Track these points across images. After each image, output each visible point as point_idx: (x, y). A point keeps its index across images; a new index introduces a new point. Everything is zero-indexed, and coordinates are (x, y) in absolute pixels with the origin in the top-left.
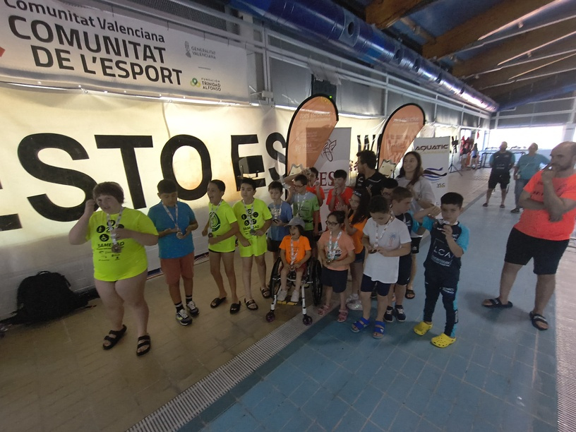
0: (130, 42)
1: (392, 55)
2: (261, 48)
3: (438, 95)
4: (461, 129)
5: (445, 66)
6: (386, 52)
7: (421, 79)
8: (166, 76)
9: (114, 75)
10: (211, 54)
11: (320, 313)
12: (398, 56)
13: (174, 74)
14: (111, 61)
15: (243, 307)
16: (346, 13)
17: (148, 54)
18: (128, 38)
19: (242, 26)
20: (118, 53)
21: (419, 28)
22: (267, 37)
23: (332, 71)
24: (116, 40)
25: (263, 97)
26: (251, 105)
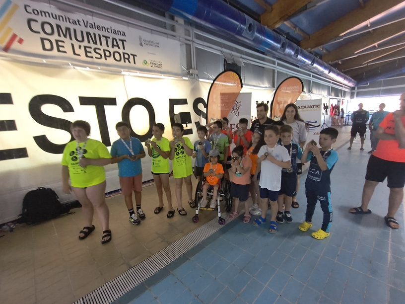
0: (103, 36)
1: (279, 46)
2: (189, 40)
3: (312, 74)
4: (330, 98)
5: (316, 54)
6: (275, 44)
7: (300, 63)
8: (126, 59)
9: (92, 57)
10: (156, 45)
11: (231, 217)
12: (283, 46)
13: (131, 58)
14: (91, 48)
15: (176, 213)
16: (247, 17)
17: (115, 44)
18: (102, 33)
19: (177, 26)
20: (95, 43)
21: (297, 29)
22: (193, 33)
23: (238, 57)
24: (95, 35)
25: (191, 73)
26: (183, 78)
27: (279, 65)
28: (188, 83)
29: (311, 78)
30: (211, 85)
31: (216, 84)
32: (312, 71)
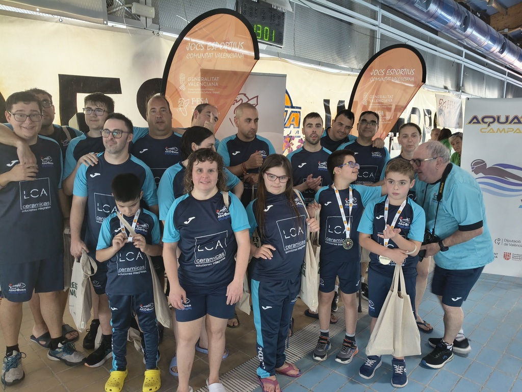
3: (465, 51)
25: (135, 14)
26: (107, 24)
27: (385, 20)
28: (125, 39)
29: (463, 58)
30: (172, 43)
31: (187, 42)
32: (465, 44)
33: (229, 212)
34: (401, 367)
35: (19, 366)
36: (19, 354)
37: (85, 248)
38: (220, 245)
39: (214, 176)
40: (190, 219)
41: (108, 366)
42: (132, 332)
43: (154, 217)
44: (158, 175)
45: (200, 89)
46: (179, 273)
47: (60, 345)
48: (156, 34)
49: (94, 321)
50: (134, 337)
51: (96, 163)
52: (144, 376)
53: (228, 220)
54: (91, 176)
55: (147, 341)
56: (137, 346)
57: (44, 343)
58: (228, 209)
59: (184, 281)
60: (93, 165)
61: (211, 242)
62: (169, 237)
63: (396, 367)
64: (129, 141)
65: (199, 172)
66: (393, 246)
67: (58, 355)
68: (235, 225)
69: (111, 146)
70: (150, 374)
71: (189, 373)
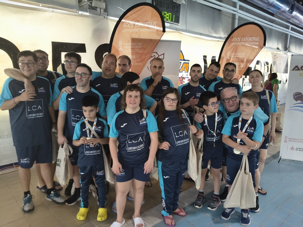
3: (291, 26)
25: (94, 7)
26: (78, 13)
27: (241, 8)
28: (88, 21)
29: (290, 31)
30: (115, 23)
31: (123, 22)
32: (291, 21)
33: (146, 121)
34: (246, 214)
35: (31, 202)
36: (31, 196)
37: (66, 140)
38: (141, 140)
39: (138, 100)
40: (124, 125)
41: (78, 205)
42: (91, 187)
43: (105, 122)
44: (106, 99)
45: (131, 50)
46: (118, 155)
47: (52, 192)
48: (106, 18)
49: (70, 180)
50: (92, 190)
51: (72, 92)
52: (98, 212)
53: (146, 126)
54: (69, 99)
55: (100, 192)
56: (94, 195)
57: (44, 191)
58: (146, 120)
59: (121, 159)
60: (70, 93)
61: (136, 138)
62: (113, 135)
63: (243, 213)
64: (90, 79)
65: (129, 97)
66: (243, 143)
67: (52, 198)
68: (149, 129)
69: (80, 82)
70: (101, 211)
71: (123, 211)
